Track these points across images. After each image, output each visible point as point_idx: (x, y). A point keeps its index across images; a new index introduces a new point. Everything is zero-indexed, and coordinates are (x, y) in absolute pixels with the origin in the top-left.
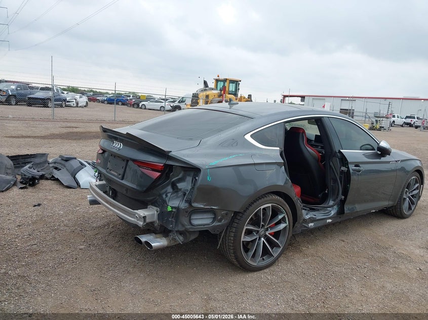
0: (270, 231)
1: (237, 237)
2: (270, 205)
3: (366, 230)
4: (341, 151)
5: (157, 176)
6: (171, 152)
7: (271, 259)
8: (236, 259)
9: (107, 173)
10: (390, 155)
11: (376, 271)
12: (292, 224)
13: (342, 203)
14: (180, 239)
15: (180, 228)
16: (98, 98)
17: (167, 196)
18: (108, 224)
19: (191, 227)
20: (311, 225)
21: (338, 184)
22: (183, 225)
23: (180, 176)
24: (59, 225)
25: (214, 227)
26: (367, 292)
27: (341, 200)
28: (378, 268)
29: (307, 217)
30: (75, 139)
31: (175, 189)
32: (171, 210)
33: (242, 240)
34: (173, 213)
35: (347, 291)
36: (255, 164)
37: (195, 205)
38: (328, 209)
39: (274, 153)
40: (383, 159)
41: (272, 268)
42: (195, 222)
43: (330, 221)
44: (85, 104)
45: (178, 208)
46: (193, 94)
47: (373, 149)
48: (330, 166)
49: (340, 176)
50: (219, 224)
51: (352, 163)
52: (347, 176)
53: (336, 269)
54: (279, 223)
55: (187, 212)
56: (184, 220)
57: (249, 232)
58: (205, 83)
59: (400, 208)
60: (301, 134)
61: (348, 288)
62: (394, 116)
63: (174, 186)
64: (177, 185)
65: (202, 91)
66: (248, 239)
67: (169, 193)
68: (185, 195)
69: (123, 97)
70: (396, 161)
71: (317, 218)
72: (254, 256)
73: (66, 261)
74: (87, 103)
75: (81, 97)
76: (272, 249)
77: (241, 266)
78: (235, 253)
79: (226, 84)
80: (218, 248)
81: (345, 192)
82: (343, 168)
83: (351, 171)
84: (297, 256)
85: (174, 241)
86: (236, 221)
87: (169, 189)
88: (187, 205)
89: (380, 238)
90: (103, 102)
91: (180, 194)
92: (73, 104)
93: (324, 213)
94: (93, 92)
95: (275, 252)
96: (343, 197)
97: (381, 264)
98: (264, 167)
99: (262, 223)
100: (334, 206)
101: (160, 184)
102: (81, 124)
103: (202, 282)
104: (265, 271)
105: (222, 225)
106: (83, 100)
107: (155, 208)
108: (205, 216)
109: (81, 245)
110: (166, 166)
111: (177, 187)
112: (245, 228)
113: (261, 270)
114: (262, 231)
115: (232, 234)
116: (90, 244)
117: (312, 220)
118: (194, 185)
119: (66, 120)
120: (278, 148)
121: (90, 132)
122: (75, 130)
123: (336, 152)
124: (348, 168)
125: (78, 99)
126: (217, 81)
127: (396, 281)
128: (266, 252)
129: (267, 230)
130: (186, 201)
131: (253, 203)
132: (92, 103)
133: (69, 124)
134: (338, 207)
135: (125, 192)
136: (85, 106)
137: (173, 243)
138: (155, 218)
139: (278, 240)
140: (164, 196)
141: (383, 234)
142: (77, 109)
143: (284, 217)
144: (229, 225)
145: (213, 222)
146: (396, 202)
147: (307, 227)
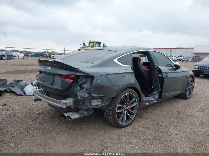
0: (129, 107)
1: (114, 111)
2: (128, 94)
3: (171, 106)
4: (159, 67)
5: (71, 82)
6: (78, 68)
7: (131, 121)
8: (114, 122)
9: (43, 83)
10: (180, 69)
11: (181, 123)
12: (139, 103)
13: (161, 92)
14: (86, 113)
15: (86, 107)
16: (29, 54)
17: (77, 91)
18: (44, 112)
19: (91, 106)
20: (147, 104)
21: (158, 83)
22: (87, 106)
23: (84, 81)
24: (17, 114)
25: (103, 106)
26: (178, 133)
27: (160, 91)
28: (181, 122)
29: (145, 100)
30: (20, 73)
31: (82, 88)
32: (80, 98)
33: (116, 112)
34: (81, 100)
35: (169, 134)
36: (120, 73)
37: (93, 95)
38: (154, 95)
39: (128, 68)
40: (177, 71)
41: (131, 126)
42: (93, 104)
43: (155, 101)
44: (23, 57)
45: (84, 97)
46: (78, 49)
47: (172, 66)
48: (154, 74)
49: (159, 79)
50: (105, 104)
51: (164, 73)
52: (162, 79)
53: (162, 124)
54: (133, 103)
55: (88, 99)
56: (88, 103)
57: (119, 108)
58: (84, 44)
59: (185, 94)
60: (139, 60)
61: (169, 132)
62: (173, 57)
63: (81, 86)
64: (83, 85)
65: (83, 48)
66: (119, 111)
67: (78, 90)
68: (87, 90)
69: (42, 53)
70: (183, 72)
71: (150, 100)
72: (122, 120)
73: (24, 131)
74: (24, 57)
75: (20, 54)
76: (130, 116)
77: (116, 125)
78: (113, 119)
79: (94, 44)
80: (105, 117)
81: (162, 87)
82: (160, 75)
83: (164, 77)
84: (142, 119)
85: (82, 115)
86: (113, 102)
87: (78, 88)
88: (89, 95)
89: (178, 108)
90: (32, 56)
91: (85, 90)
92: (17, 57)
93: (153, 98)
94: (26, 51)
95: (132, 118)
96: (161, 89)
97: (182, 120)
98: (125, 75)
99: (125, 103)
100: (157, 94)
101: (73, 86)
102: (22, 66)
103: (98, 135)
104: (128, 127)
105: (106, 105)
106: (22, 55)
107: (71, 99)
108: (98, 100)
109: (31, 122)
110: (76, 76)
111: (82, 86)
112: (118, 105)
113: (126, 127)
114: (125, 107)
115: (111, 109)
116: (36, 122)
117: (148, 101)
118: (92, 85)
119: (14, 65)
120: (130, 66)
121: (27, 70)
122: (19, 69)
123: (156, 67)
124: (162, 75)
125: (19, 55)
126: (90, 43)
127: (190, 127)
128: (128, 118)
129: (127, 106)
130: (88, 93)
131: (120, 93)
132: (26, 57)
133: (15, 67)
134: (158, 94)
135: (54, 92)
136: (23, 59)
137: (82, 116)
138: (72, 104)
139: (133, 111)
140: (76, 92)
141: (179, 107)
142: (19, 60)
143: (135, 100)
144: (110, 105)
145: (102, 103)
146: (184, 91)
147: (145, 105)
